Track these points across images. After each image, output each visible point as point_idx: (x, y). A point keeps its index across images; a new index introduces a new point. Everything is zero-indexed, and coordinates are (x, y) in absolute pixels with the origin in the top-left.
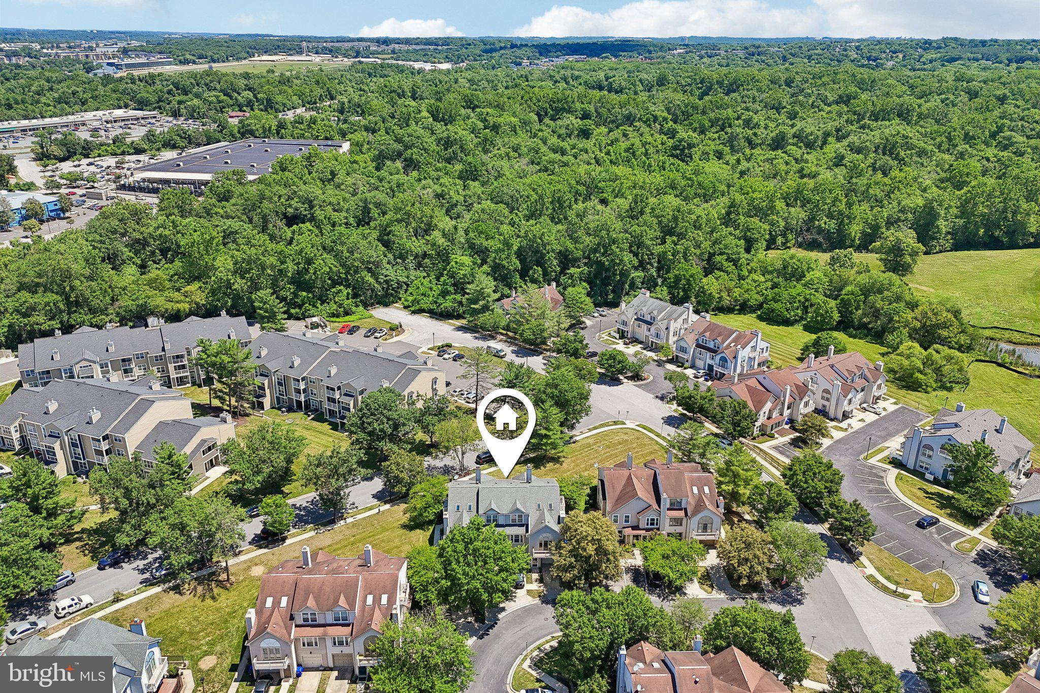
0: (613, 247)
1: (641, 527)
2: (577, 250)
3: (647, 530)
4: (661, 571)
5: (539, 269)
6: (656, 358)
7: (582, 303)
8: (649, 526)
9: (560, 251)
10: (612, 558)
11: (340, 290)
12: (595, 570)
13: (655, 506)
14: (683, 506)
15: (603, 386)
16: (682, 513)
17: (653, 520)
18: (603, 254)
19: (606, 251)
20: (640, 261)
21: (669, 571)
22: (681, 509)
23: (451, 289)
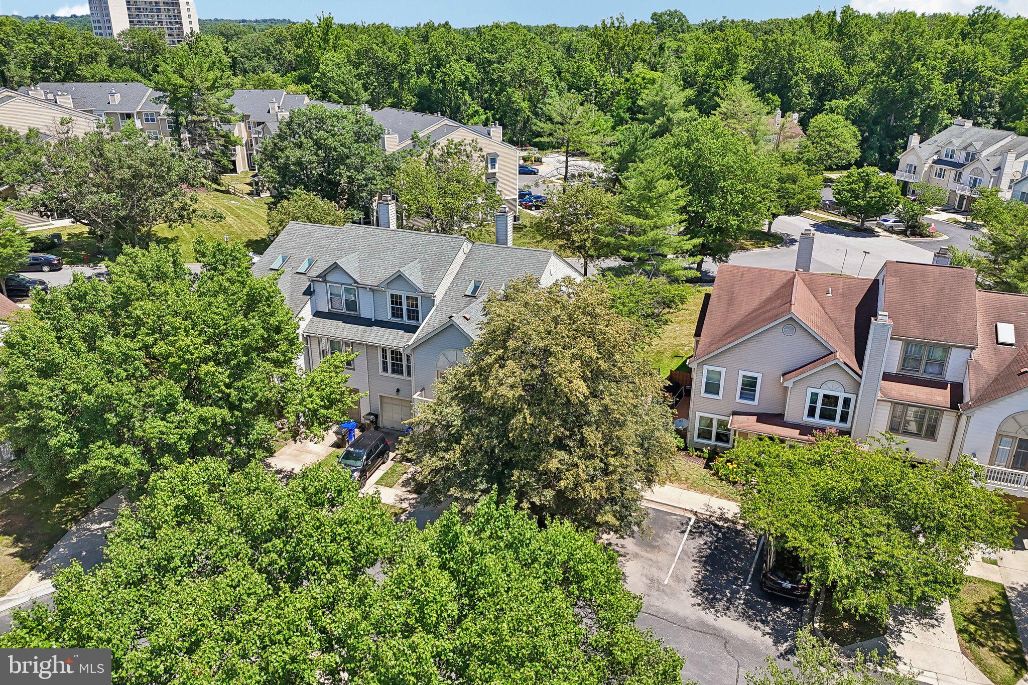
0: (916, 65)
1: (788, 418)
2: (850, 74)
3: (805, 430)
4: (797, 539)
5: (776, 98)
6: (964, 221)
7: (836, 137)
8: (816, 420)
9: (820, 75)
10: (594, 437)
11: (477, 112)
12: (523, 465)
13: (845, 355)
14: (950, 375)
15: (834, 236)
16: (942, 397)
17: (831, 400)
18: (895, 77)
19: (900, 71)
20: (964, 104)
21: (834, 550)
22: (942, 385)
23: (627, 116)
